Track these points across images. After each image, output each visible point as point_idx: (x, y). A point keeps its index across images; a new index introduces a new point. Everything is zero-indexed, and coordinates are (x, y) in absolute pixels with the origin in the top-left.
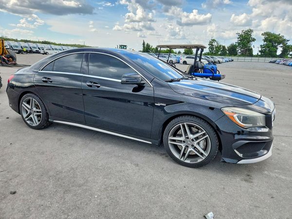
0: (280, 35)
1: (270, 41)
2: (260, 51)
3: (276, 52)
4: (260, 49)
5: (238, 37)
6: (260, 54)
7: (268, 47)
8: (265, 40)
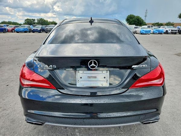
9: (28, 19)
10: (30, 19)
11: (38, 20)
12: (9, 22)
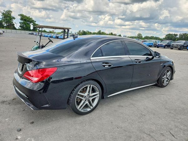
0: (30, 17)
1: (25, 20)
2: (20, 26)
3: (30, 27)
4: (20, 25)
5: (2, 14)
6: (20, 28)
7: (25, 24)
8: (21, 19)
9: (169, 35)
10: (172, 34)
11: (180, 35)
12: (152, 37)
